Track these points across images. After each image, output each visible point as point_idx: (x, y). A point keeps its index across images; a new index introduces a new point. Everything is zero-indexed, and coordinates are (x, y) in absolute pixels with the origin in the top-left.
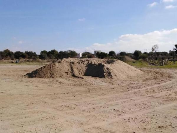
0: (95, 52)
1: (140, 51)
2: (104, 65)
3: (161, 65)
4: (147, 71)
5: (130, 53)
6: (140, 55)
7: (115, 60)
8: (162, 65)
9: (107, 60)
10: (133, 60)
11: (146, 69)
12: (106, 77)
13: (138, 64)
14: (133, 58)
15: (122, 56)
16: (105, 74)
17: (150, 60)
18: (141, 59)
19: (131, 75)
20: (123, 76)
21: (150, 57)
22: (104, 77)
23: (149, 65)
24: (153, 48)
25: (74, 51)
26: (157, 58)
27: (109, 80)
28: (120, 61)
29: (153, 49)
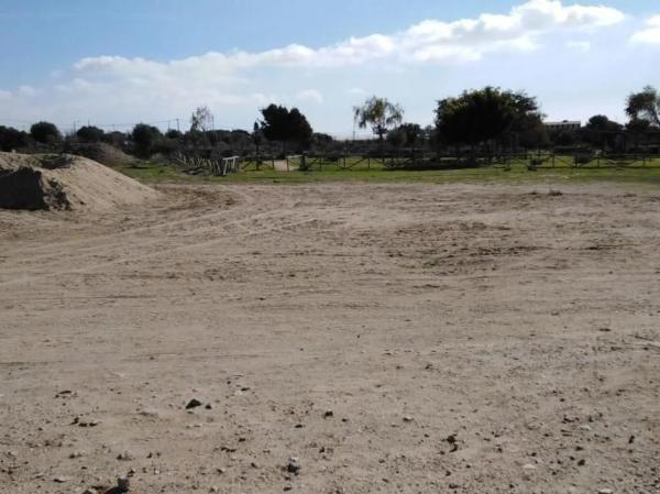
1: (152, 125)
2: (39, 173)
3: (220, 172)
4: (175, 190)
5: (117, 133)
6: (153, 142)
7: (69, 156)
8: (221, 175)
9: (40, 156)
10: (131, 159)
11: (173, 186)
12: (51, 207)
13: (149, 173)
14: (128, 152)
15: (89, 142)
16: (45, 198)
17: (187, 158)
18: (158, 156)
19: (127, 202)
20: (102, 204)
21: (191, 147)
22: (45, 207)
23: (184, 175)
24: (194, 118)
26: (209, 152)
27: (63, 214)
28: (89, 162)
29: (195, 122)
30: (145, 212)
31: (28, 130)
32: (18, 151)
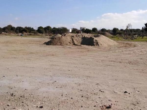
0: (81, 28)
1: (117, 28)
2: (93, 38)
3: (132, 39)
4: (121, 43)
5: (109, 30)
6: (117, 32)
7: (99, 35)
9: (94, 35)
10: (112, 35)
11: (121, 42)
12: (95, 45)
13: (116, 39)
14: (111, 34)
15: (103, 32)
16: (94, 43)
17: (125, 36)
18: (118, 35)
19: (111, 45)
20: (105, 45)
21: (126, 33)
22: (94, 45)
23: (124, 39)
24: (127, 26)
25: (66, 27)
26: (130, 34)
27: (97, 47)
28: (103, 36)
29: (127, 27)
30: (114, 47)
31: (92, 29)
32: (89, 34)
